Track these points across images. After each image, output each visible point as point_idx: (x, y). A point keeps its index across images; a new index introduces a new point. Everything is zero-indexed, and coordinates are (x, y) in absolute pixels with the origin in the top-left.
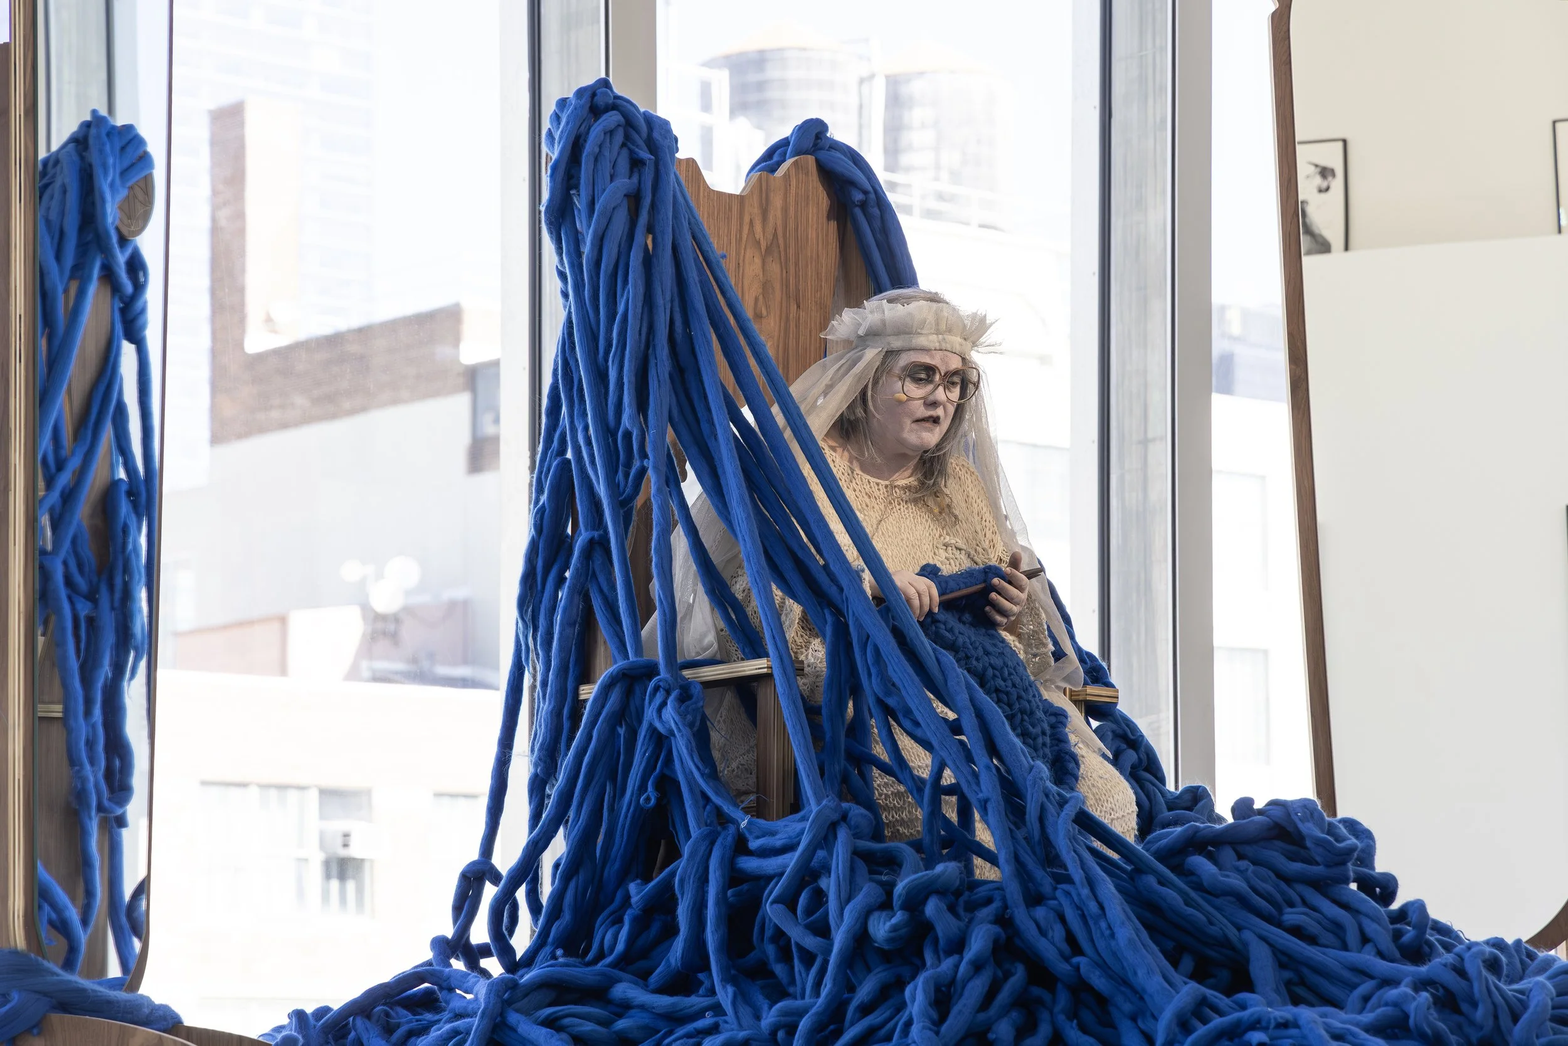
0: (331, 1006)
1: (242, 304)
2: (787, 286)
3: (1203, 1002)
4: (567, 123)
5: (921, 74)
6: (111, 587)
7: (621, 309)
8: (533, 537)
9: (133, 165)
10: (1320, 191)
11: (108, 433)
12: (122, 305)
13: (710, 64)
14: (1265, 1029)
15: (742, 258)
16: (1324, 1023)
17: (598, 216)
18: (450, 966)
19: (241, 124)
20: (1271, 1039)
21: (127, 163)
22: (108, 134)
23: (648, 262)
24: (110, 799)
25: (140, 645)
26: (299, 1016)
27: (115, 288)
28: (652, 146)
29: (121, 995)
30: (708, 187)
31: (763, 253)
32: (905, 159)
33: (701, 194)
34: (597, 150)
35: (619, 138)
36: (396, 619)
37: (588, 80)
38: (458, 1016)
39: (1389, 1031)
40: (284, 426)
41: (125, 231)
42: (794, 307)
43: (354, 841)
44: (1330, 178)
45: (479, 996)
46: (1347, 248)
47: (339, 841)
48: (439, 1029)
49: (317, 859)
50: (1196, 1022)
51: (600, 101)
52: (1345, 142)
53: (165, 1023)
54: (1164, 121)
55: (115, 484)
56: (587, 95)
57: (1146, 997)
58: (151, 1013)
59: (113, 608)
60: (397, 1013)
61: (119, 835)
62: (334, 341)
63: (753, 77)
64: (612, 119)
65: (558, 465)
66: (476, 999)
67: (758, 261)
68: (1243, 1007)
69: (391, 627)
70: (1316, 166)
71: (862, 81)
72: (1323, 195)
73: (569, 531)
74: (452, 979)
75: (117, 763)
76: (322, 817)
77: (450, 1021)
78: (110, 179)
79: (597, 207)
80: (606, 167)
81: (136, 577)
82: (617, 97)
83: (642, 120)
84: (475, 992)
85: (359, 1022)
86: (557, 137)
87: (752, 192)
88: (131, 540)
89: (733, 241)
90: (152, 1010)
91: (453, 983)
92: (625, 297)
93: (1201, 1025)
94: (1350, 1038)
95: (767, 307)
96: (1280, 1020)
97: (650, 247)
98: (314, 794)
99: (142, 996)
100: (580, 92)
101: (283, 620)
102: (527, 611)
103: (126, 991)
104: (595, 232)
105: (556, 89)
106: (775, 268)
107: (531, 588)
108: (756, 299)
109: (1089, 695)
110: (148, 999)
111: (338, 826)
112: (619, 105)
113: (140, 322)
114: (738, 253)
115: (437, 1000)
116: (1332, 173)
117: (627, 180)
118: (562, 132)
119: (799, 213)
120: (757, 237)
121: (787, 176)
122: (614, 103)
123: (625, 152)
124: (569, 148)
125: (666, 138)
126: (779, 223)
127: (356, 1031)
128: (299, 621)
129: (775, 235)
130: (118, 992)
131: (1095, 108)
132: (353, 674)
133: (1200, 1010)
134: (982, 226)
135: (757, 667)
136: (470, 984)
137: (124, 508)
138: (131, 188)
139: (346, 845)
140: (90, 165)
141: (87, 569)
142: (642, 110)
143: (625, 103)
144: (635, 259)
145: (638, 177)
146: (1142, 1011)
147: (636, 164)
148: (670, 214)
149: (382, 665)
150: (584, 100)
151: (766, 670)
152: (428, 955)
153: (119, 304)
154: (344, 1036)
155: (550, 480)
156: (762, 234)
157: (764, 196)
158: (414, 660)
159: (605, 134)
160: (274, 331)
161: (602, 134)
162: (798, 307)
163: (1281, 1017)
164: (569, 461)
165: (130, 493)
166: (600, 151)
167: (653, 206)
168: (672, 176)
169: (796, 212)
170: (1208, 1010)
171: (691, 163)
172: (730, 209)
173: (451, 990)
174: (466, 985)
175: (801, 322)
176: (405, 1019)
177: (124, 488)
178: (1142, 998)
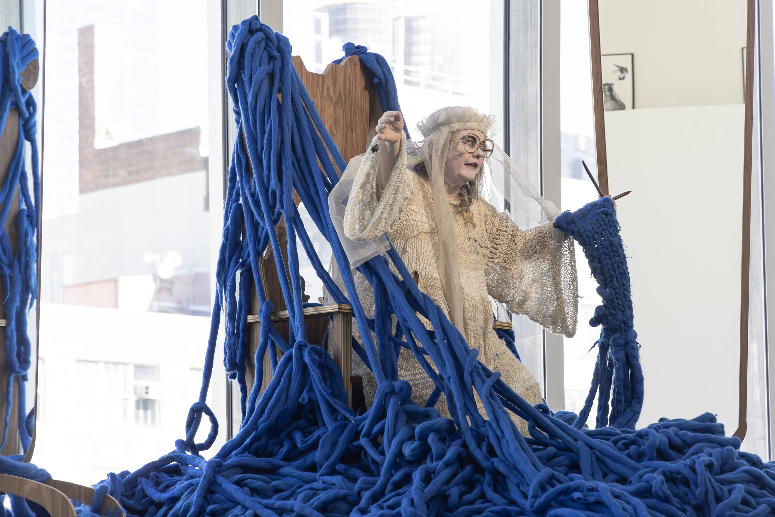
0: (129, 471)
1: (93, 124)
2: (346, 120)
3: (553, 477)
4: (238, 37)
5: (424, 17)
6: (20, 262)
7: (267, 129)
8: (223, 242)
9: (29, 54)
10: (620, 79)
11: (17, 186)
12: (24, 123)
13: (320, 10)
14: (582, 491)
15: (323, 106)
16: (611, 490)
17: (255, 84)
18: (185, 453)
19: (92, 36)
20: (584, 496)
21: (25, 53)
22: (16, 39)
23: (280, 107)
24: (19, 367)
25: (34, 292)
26: (112, 475)
27: (21, 115)
28: (279, 50)
29: (22, 464)
30: (307, 70)
31: (334, 104)
32: (414, 59)
33: (303, 74)
34: (252, 51)
35: (263, 45)
36: (171, 282)
37: (248, 16)
38: (191, 477)
39: (643, 494)
40: (116, 185)
41: (25, 86)
42: (349, 131)
43: (150, 391)
44: (625, 73)
45: (203, 468)
46: (633, 108)
47: (144, 390)
48: (181, 484)
49: (133, 399)
50: (548, 487)
51: (254, 27)
52: (632, 55)
53: (43, 478)
54: (536, 42)
55: (20, 211)
56: (248, 23)
57: (525, 476)
58: (36, 473)
59: (20, 273)
60: (162, 476)
61: (24, 385)
62: (139, 143)
63: (341, 17)
64: (259, 36)
65: (235, 206)
66: (201, 469)
67: (331, 107)
68: (572, 480)
69: (169, 286)
70: (618, 66)
71: (395, 20)
72: (621, 81)
73: (241, 239)
74: (187, 460)
75: (23, 349)
76: (136, 378)
77: (186, 480)
78: (16, 61)
79: (253, 80)
80: (257, 59)
81: (32, 257)
82: (262, 25)
83: (275, 37)
84: (200, 466)
85: (143, 480)
86: (233, 45)
87: (328, 73)
88: (29, 239)
89: (319, 97)
90: (37, 471)
91: (188, 461)
92: (269, 123)
93: (551, 488)
94: (623, 497)
95: (337, 130)
96: (590, 488)
97: (280, 100)
98: (131, 368)
99: (32, 465)
100: (244, 22)
101: (116, 281)
102: (221, 278)
103: (24, 462)
104: (253, 91)
105: (234, 20)
106: (340, 111)
107: (223, 267)
108: (331, 126)
109: (497, 325)
110: (35, 466)
111: (143, 383)
112: (263, 29)
113: (32, 131)
114: (321, 104)
115: (180, 470)
116: (626, 70)
117: (267, 66)
118: (235, 42)
119: (352, 84)
120: (331, 95)
121: (345, 65)
122: (260, 28)
123: (266, 53)
124: (239, 50)
125: (287, 47)
126: (342, 89)
127: (141, 484)
128: (123, 281)
129: (340, 94)
130: (20, 462)
131: (501, 35)
132: (150, 309)
133: (551, 480)
134: (453, 93)
135: (334, 308)
136: (197, 462)
137: (26, 223)
138: (28, 65)
139: (147, 393)
140: (8, 54)
141: (8, 253)
142: (275, 32)
143: (266, 28)
144: (274, 106)
145: (273, 65)
146: (522, 482)
147: (271, 58)
148: (290, 85)
149: (164, 304)
150: (246, 26)
151: (337, 310)
152: (174, 448)
153: (22, 122)
154: (135, 487)
155: (232, 214)
156: (333, 94)
157: (334, 75)
158: (179, 302)
159: (256, 43)
160: (110, 138)
161: (255, 43)
162: (352, 130)
163: (590, 486)
164: (240, 205)
165: (28, 216)
166: (254, 51)
167: (281, 79)
168: (290, 66)
169: (350, 84)
170: (555, 481)
171: (298, 58)
172: (318, 81)
173: (187, 465)
174: (195, 463)
175: (353, 138)
176: (166, 478)
177: (25, 213)
178: (522, 476)
